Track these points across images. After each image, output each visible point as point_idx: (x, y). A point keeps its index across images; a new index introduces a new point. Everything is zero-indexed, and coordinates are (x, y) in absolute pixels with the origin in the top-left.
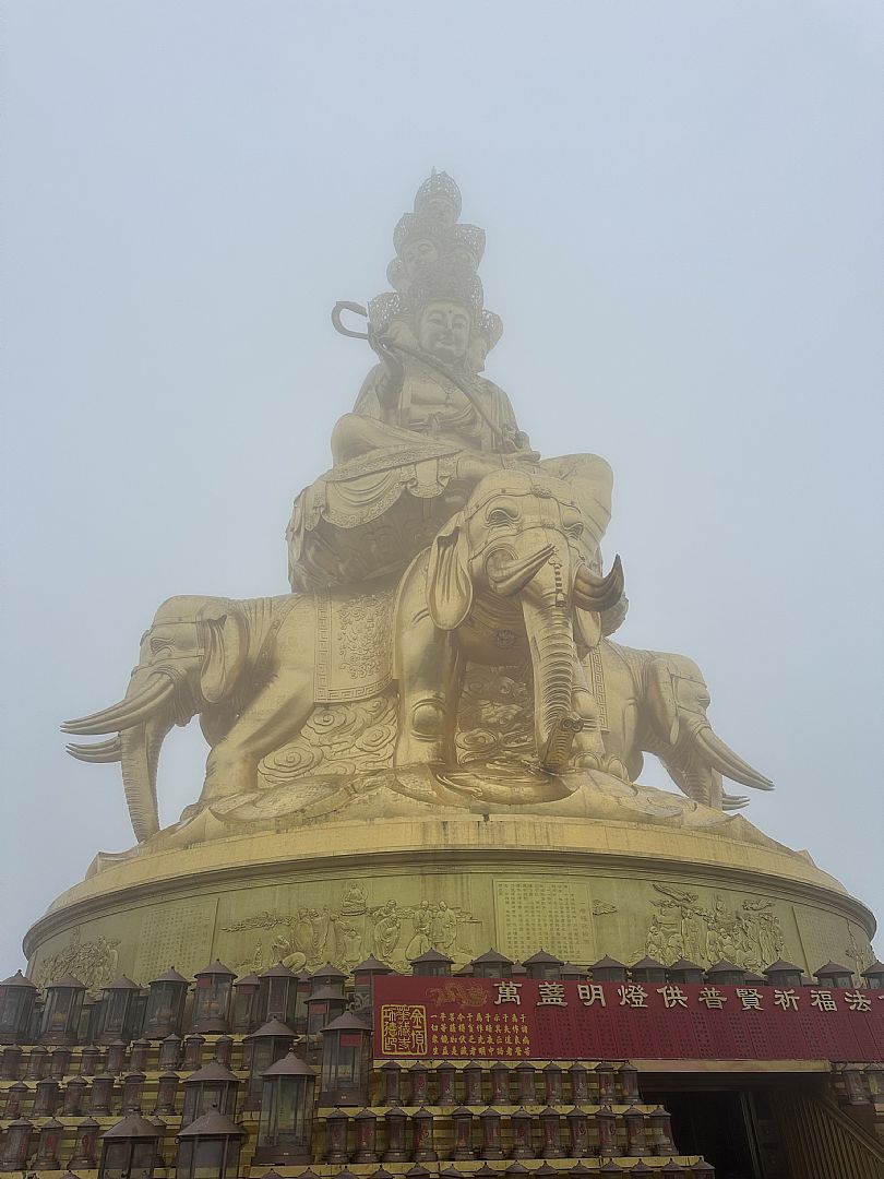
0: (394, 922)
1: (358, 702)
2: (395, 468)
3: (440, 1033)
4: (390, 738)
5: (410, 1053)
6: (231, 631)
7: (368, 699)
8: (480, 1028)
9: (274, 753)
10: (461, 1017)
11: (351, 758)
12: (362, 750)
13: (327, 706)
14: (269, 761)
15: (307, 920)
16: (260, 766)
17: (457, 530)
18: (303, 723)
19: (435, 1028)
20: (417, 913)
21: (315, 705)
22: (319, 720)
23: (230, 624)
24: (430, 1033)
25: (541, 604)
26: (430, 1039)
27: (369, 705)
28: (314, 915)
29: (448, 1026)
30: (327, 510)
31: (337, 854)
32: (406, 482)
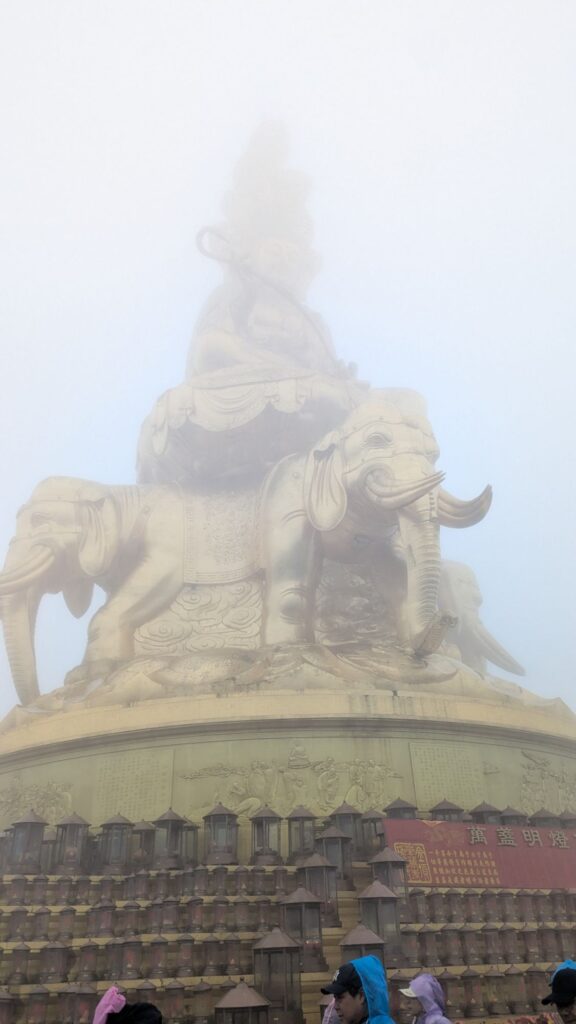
0: (333, 775)
1: (223, 585)
2: (259, 382)
3: (437, 866)
4: (257, 618)
5: (420, 882)
6: (108, 513)
7: (231, 584)
8: (463, 862)
9: (147, 625)
10: (449, 854)
11: (220, 633)
12: (229, 627)
13: (194, 587)
14: (143, 631)
15: (259, 770)
16: (136, 635)
17: (332, 447)
18: (172, 600)
19: (434, 862)
20: (352, 768)
21: (185, 585)
22: (188, 598)
23: (108, 507)
24: (432, 866)
25: (417, 519)
26: (432, 870)
27: (233, 588)
28: (264, 767)
29: (442, 860)
30: (194, 412)
31: (284, 717)
32: (269, 397)
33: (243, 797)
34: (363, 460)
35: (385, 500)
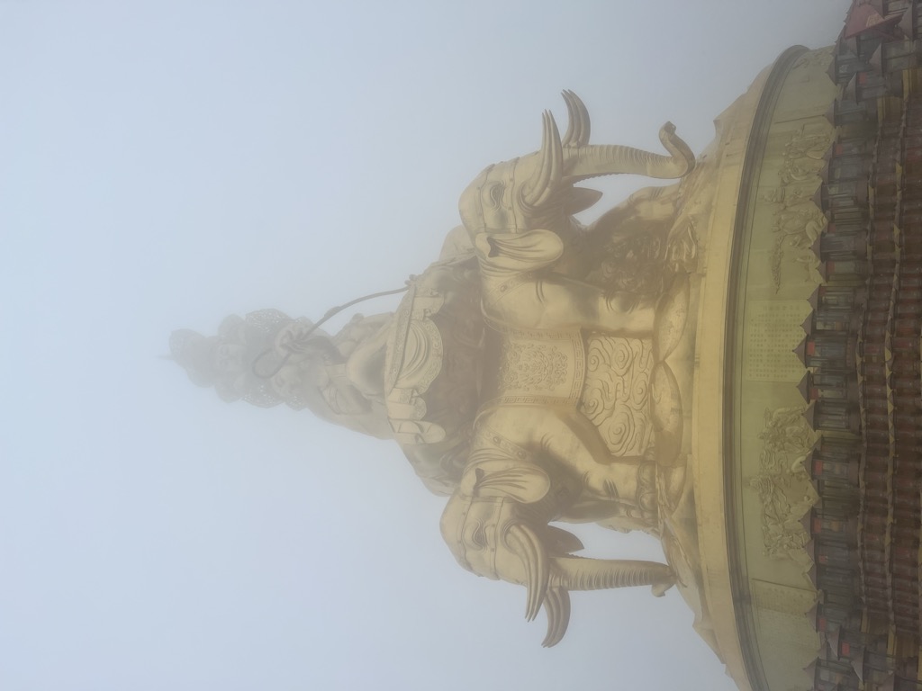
1: (586, 377)
4: (625, 342)
6: (491, 467)
7: (587, 369)
11: (633, 378)
12: (628, 369)
13: (581, 404)
16: (618, 454)
18: (590, 424)
21: (578, 409)
22: (591, 409)
27: (592, 368)
31: (736, 203)
32: (425, 316)
33: (805, 237)
34: (510, 208)
35: (552, 178)
